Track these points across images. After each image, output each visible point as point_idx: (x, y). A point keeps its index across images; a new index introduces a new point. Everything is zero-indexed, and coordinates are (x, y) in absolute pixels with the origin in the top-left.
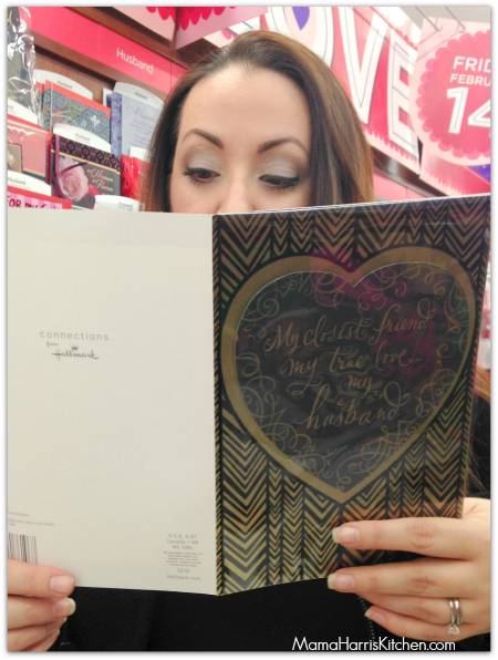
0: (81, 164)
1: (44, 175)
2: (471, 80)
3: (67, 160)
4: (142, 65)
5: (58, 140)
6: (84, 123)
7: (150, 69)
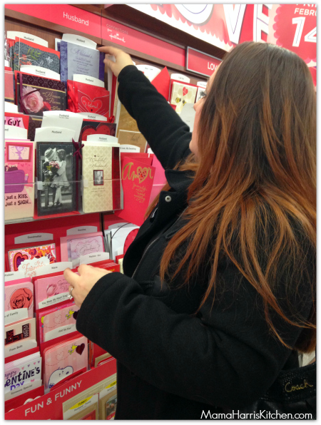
0: (38, 90)
1: (13, 99)
2: (307, 12)
3: (28, 88)
4: (81, 21)
5: (21, 75)
6: (42, 62)
7: (87, 23)
